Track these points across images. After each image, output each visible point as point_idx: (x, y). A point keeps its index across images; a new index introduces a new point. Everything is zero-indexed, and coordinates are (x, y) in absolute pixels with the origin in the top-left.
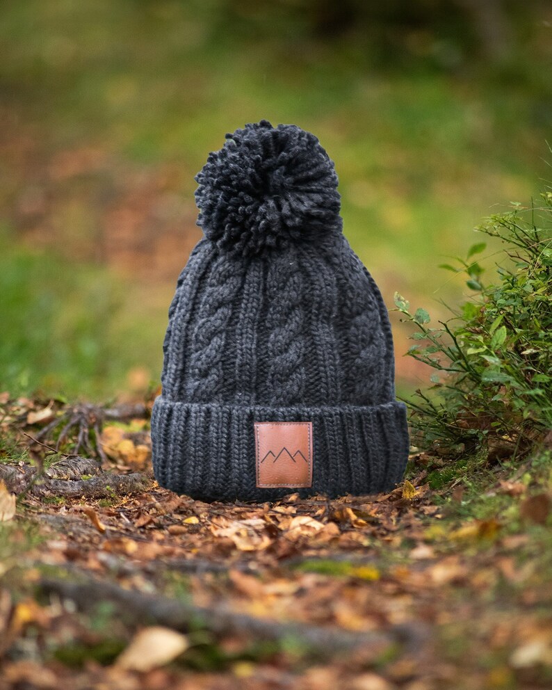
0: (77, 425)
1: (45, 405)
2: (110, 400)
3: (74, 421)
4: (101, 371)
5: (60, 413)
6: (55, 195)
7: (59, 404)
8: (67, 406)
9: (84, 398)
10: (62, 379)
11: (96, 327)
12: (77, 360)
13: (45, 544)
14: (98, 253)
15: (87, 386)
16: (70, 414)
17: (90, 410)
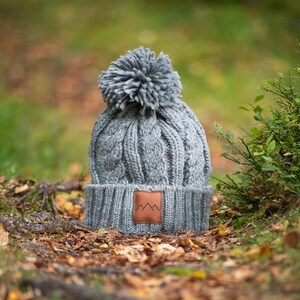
0: (42, 194)
1: (25, 183)
2: (60, 180)
3: (40, 192)
4: (55, 164)
5: (32, 187)
6: (30, 69)
7: (32, 183)
8: (37, 184)
9: (46, 179)
10: (34, 169)
11: (52, 140)
12: (42, 158)
13: (24, 259)
14: (54, 100)
15: (47, 173)
16: (38, 188)
17: (49, 186)
